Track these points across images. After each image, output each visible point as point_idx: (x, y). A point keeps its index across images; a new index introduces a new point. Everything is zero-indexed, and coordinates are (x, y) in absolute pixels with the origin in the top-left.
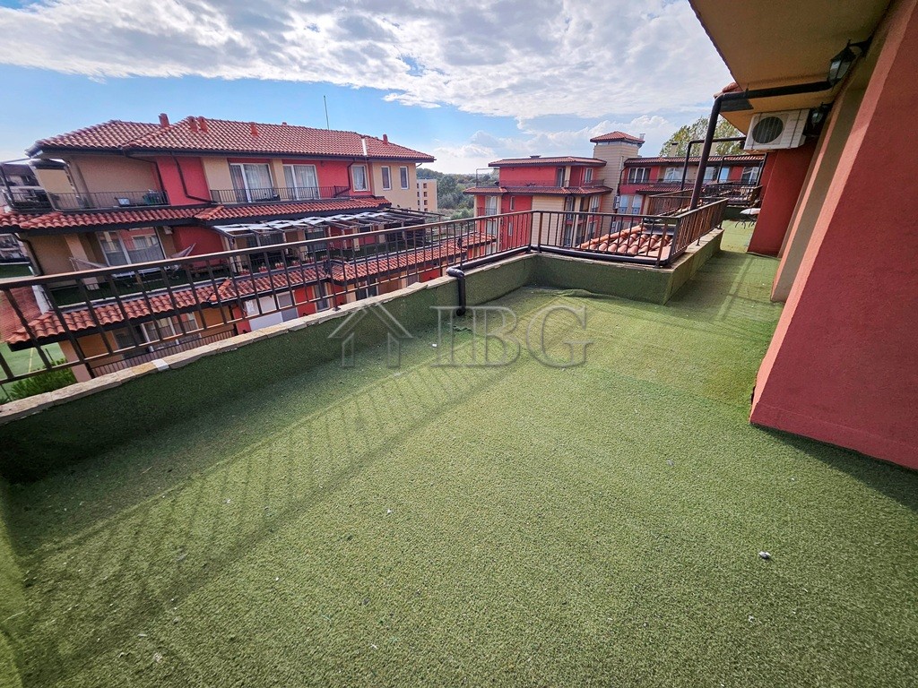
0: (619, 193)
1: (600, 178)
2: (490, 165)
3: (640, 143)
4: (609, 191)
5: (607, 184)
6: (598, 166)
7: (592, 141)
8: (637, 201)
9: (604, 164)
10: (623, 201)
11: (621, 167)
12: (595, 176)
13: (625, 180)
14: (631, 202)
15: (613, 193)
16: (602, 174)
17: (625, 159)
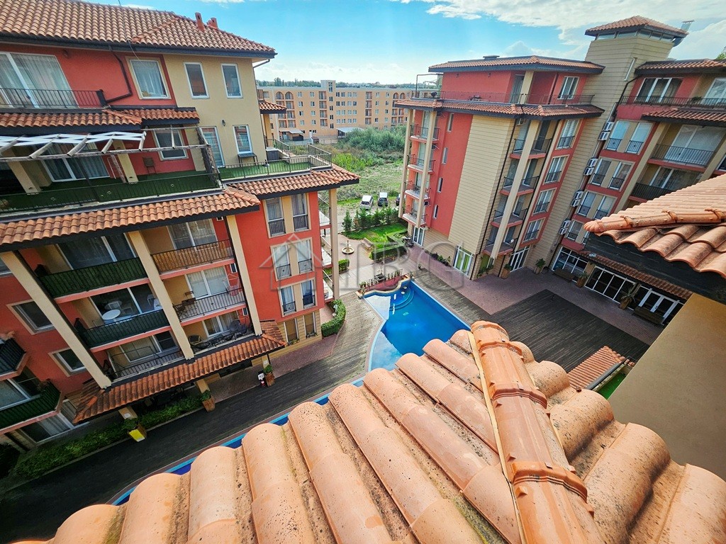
0: (615, 116)
1: (588, 92)
2: (431, 70)
3: (678, 37)
4: (598, 113)
5: (598, 102)
6: (587, 72)
7: (589, 33)
8: (642, 131)
9: (599, 71)
10: (619, 130)
11: (629, 75)
12: (581, 89)
13: (631, 96)
14: (630, 132)
15: (602, 117)
16: (593, 87)
17: (639, 62)
